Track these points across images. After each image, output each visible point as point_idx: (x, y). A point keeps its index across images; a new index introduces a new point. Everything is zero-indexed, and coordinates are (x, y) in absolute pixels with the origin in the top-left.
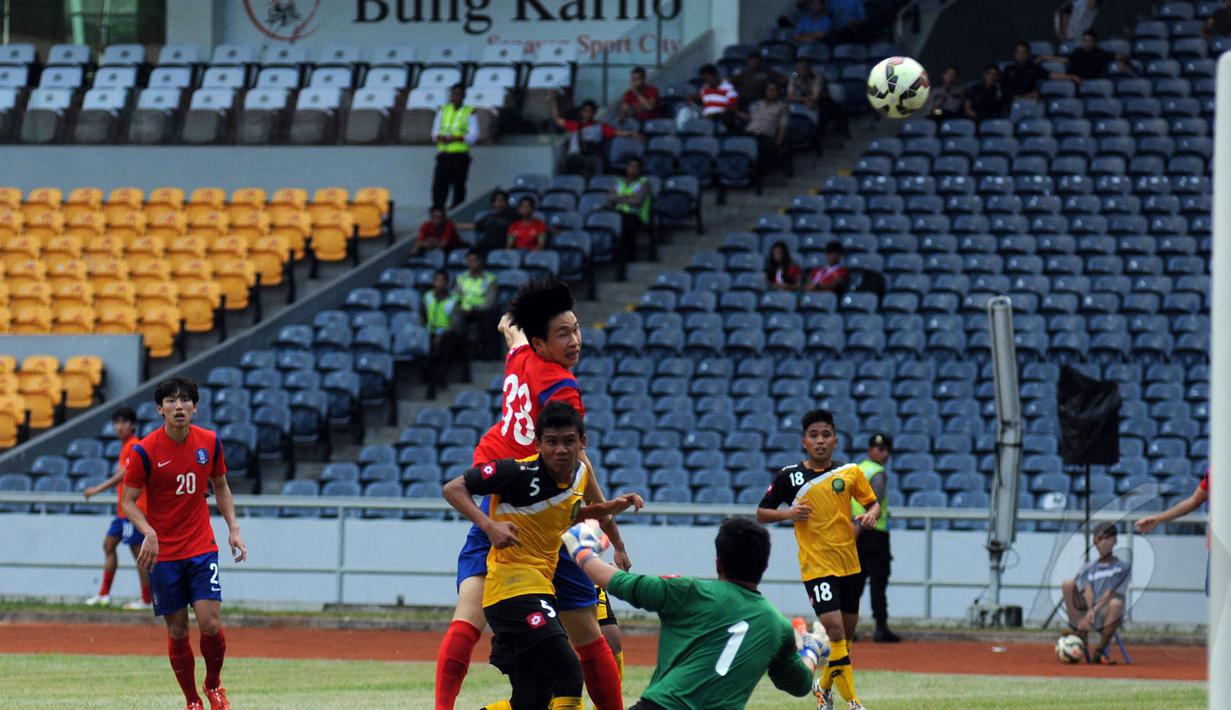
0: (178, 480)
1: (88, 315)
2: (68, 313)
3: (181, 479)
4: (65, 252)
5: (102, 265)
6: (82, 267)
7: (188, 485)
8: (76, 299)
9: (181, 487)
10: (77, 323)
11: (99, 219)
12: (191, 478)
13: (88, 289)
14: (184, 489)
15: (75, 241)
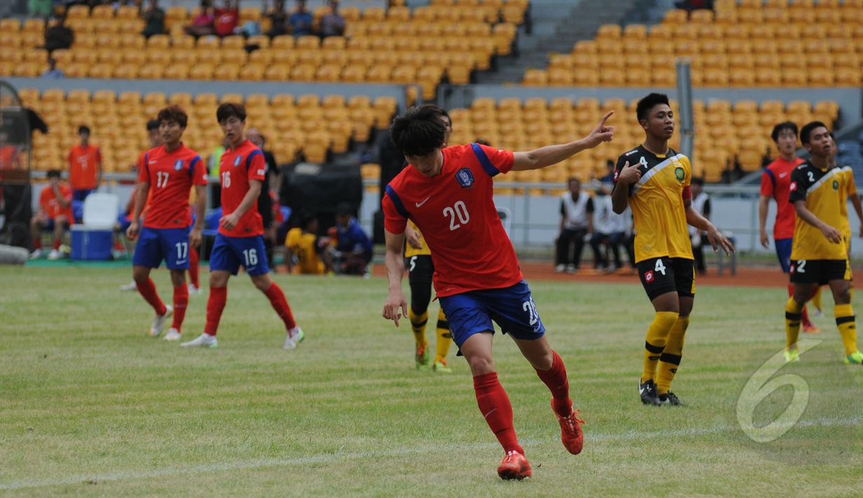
0: (446, 215)
1: (829, 75)
2: (816, 74)
3: (448, 212)
4: (815, 36)
5: (838, 44)
6: (825, 45)
7: (460, 216)
8: (822, 66)
9: (452, 221)
10: (822, 81)
11: (836, 15)
12: (460, 207)
13: (829, 59)
14: (457, 221)
15: (821, 29)
